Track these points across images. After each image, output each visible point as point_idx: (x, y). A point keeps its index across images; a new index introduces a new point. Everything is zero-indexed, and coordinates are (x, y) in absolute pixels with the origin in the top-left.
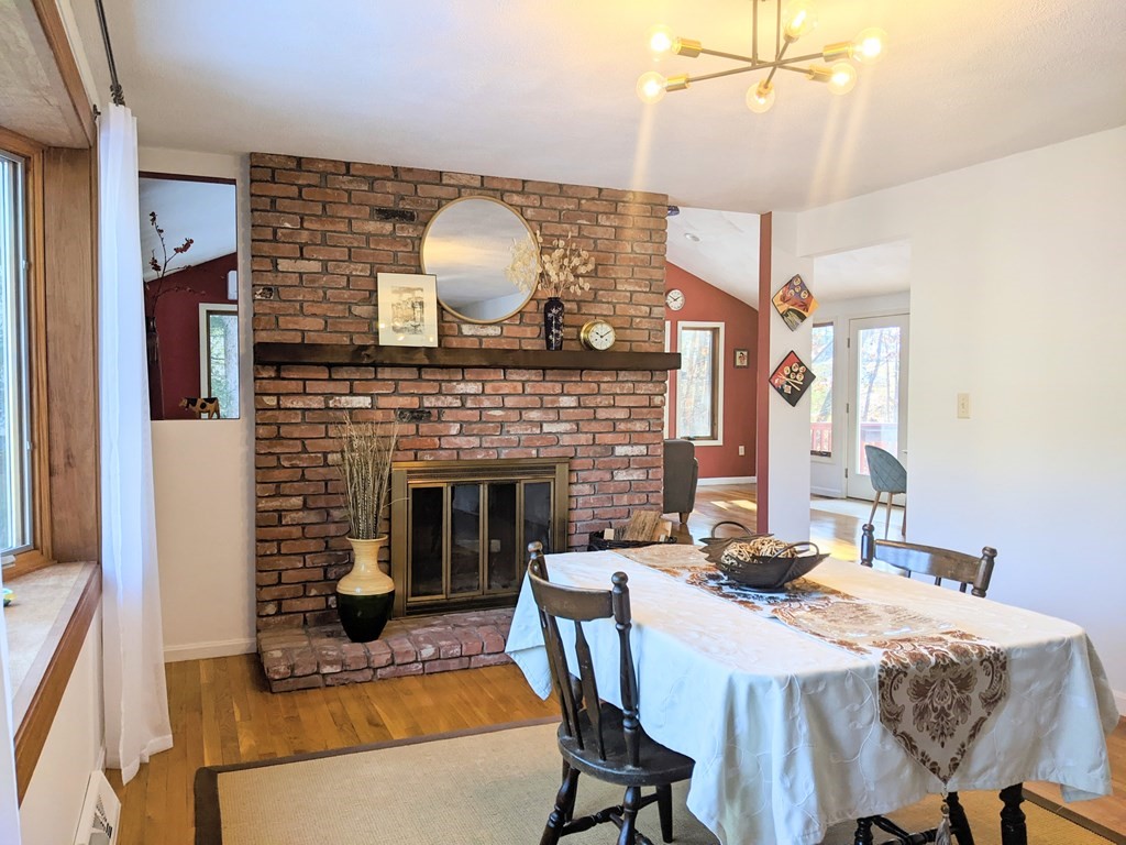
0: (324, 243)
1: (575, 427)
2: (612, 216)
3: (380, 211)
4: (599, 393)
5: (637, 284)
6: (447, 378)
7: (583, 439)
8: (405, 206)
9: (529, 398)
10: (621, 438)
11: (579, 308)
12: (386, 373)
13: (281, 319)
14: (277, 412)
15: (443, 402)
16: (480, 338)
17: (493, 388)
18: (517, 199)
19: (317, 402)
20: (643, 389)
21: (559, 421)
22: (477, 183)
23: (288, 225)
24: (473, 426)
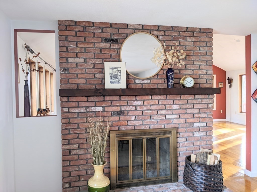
0: (85, 52)
1: (178, 116)
2: (192, 37)
3: (105, 39)
4: (187, 104)
5: (202, 62)
6: (130, 99)
7: (182, 121)
8: (114, 37)
9: (161, 106)
10: (196, 120)
11: (180, 72)
12: (108, 98)
13: (70, 80)
14: (68, 114)
15: (129, 108)
16: (142, 84)
17: (147, 103)
18: (156, 33)
19: (83, 110)
20: (205, 101)
21: (172, 114)
22: (141, 28)
23: (72, 46)
24: (140, 117)
